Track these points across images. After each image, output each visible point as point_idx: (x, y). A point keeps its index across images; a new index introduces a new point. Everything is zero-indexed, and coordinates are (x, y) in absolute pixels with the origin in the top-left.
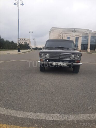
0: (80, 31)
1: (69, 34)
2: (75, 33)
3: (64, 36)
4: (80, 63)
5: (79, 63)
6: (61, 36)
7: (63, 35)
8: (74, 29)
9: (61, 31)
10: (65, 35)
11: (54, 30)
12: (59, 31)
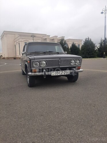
0: (37, 36)
1: (27, 40)
2: (34, 38)
3: (21, 41)
4: (81, 70)
5: (79, 69)
6: (17, 41)
7: (19, 40)
8: (33, 34)
9: (17, 36)
10: (23, 40)
11: (8, 35)
12: (14, 35)
